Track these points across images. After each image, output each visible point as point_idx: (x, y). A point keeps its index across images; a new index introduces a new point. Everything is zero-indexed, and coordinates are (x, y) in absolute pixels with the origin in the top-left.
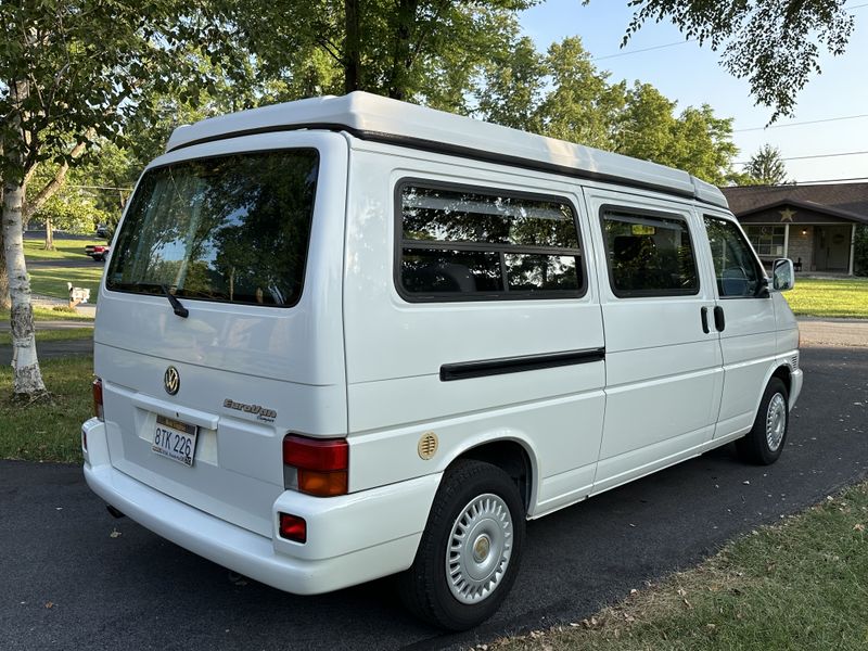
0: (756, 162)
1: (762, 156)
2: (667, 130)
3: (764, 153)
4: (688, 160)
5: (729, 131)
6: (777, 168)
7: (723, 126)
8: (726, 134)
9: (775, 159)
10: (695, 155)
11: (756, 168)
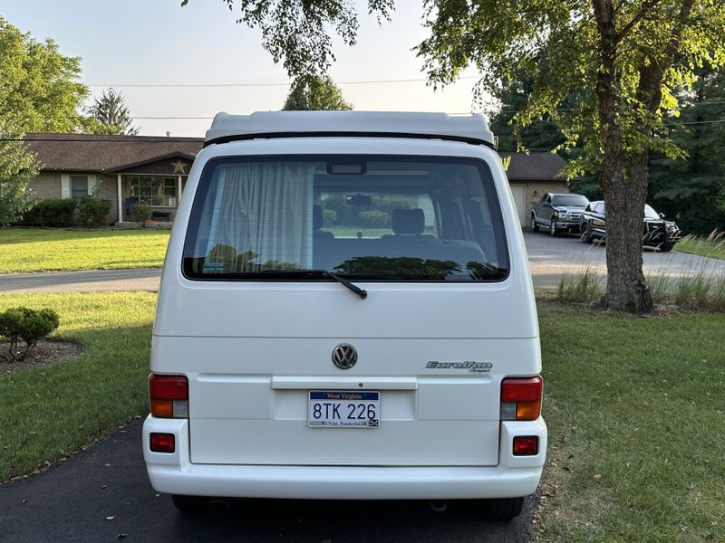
0: (101, 106)
1: (105, 100)
2: (20, 65)
3: (108, 97)
4: (45, 100)
5: (77, 70)
6: (122, 114)
7: (72, 65)
8: (74, 73)
9: (119, 105)
10: (52, 96)
11: (102, 113)
